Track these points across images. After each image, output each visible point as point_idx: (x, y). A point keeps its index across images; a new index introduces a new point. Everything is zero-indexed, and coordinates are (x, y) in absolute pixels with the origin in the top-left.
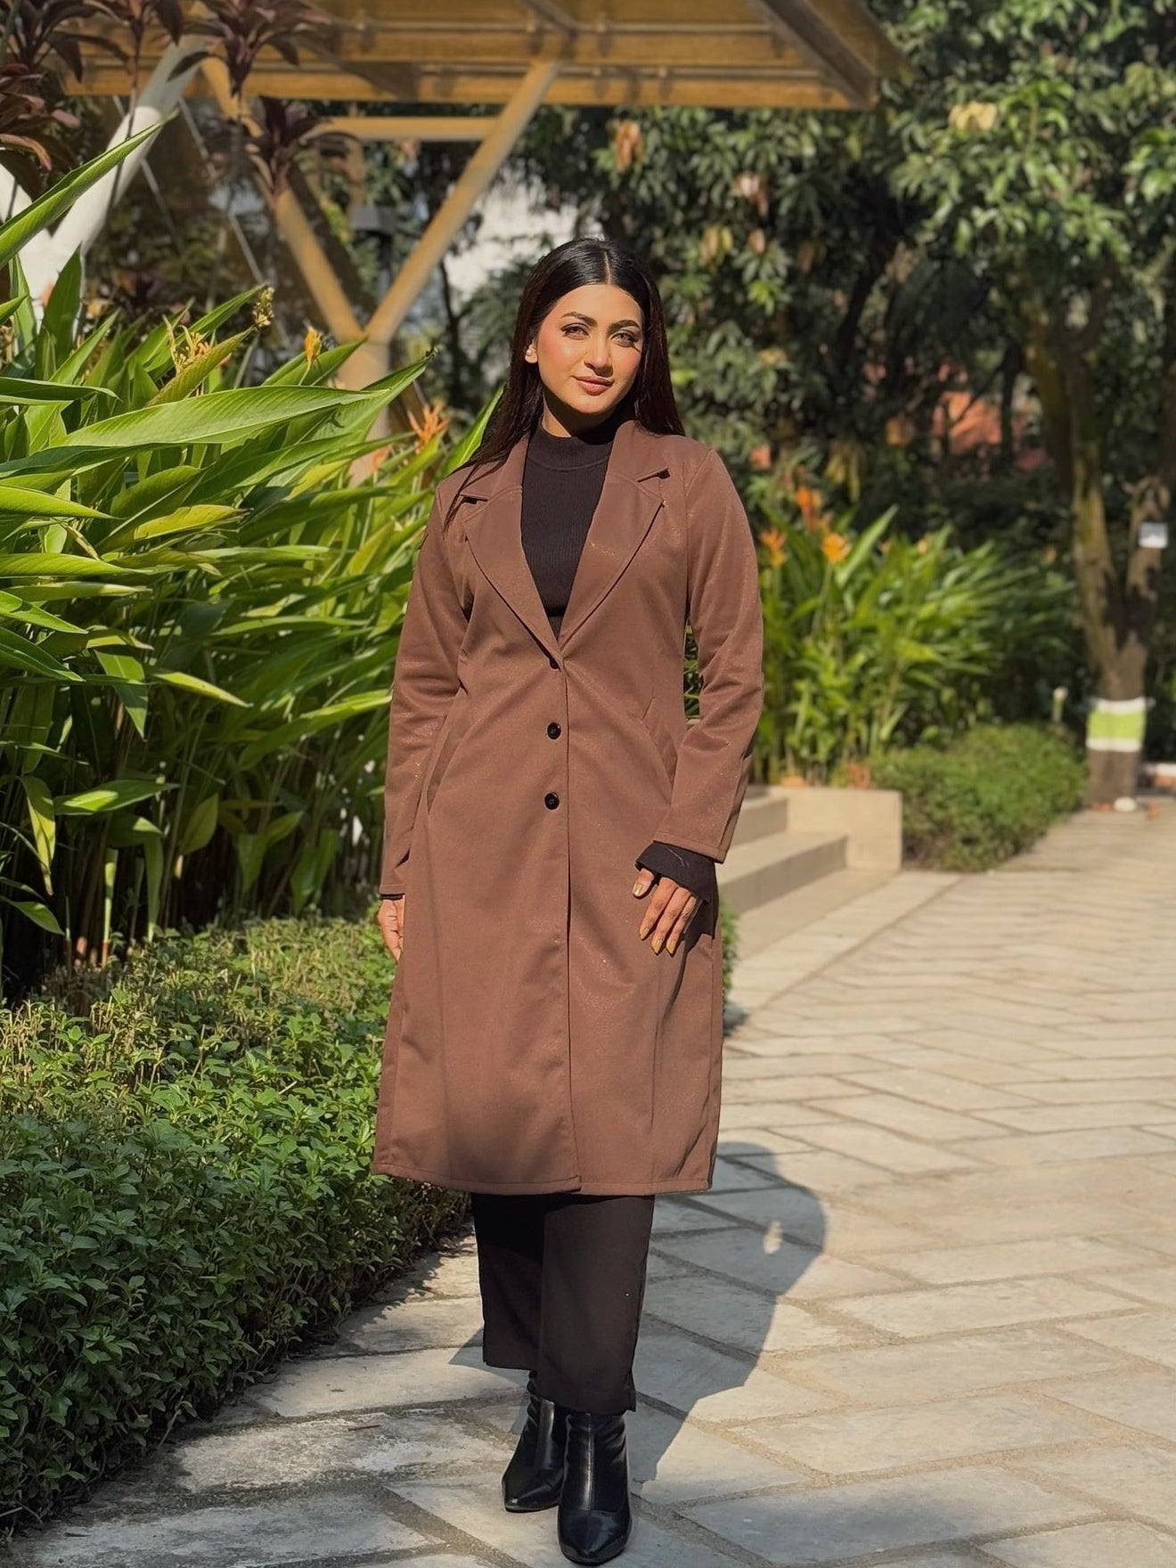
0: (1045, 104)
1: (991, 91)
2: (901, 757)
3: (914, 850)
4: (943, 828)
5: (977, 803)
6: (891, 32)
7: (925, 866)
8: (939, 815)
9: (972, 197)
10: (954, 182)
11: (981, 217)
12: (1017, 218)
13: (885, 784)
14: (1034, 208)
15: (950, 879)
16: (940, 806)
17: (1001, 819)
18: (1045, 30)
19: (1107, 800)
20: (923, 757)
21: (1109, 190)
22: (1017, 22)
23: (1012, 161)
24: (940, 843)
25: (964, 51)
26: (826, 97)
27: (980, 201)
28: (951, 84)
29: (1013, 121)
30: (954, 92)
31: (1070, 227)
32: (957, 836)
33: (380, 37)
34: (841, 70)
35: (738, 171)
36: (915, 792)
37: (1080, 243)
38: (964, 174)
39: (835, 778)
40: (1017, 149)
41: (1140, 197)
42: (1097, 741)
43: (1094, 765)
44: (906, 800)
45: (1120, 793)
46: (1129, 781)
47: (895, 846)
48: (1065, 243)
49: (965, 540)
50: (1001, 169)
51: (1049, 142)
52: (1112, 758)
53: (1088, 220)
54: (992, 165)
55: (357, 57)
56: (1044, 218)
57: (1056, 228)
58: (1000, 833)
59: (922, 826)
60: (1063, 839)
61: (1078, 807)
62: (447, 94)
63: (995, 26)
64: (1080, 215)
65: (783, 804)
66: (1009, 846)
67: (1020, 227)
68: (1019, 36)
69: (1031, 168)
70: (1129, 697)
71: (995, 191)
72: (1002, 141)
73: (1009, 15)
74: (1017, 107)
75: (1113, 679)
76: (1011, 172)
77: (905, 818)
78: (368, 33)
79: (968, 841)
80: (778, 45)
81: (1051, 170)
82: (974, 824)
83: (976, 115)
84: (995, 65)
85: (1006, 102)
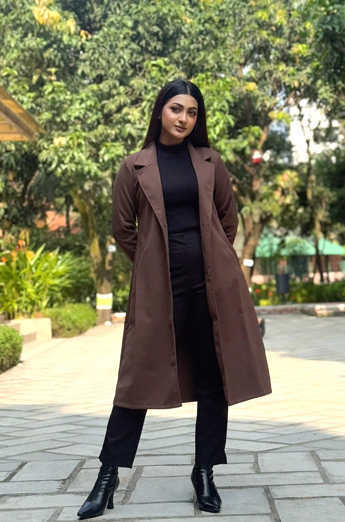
0: (78, 138)
1: (64, 134)
2: (50, 310)
3: (55, 333)
4: (62, 327)
5: (70, 319)
6: (37, 118)
7: (57, 337)
8: (61, 323)
9: (61, 162)
10: (56, 158)
11: (64, 167)
12: (73, 167)
13: (45, 316)
14: (77, 164)
15: (64, 339)
16: (61, 321)
17: (77, 324)
18: (77, 118)
19: (102, 322)
20: (55, 310)
21: (95, 157)
22: (70, 116)
23: (71, 152)
24: (61, 331)
25: (55, 123)
26: (22, 138)
27: (63, 162)
28: (53, 132)
29: (71, 142)
30: (54, 134)
31: (86, 169)
32: (65, 329)
36: (55, 319)
37: (89, 172)
38: (59, 156)
39: (33, 316)
40: (72, 149)
41: (104, 161)
42: (99, 307)
43: (99, 313)
44: (52, 320)
45: (106, 320)
46: (108, 317)
47: (50, 333)
48: (85, 173)
49: (63, 252)
50: (68, 155)
52: (104, 311)
53: (91, 167)
54: (66, 153)
56: (79, 167)
57: (83, 169)
58: (76, 327)
59: (56, 327)
60: (92, 331)
61: (95, 325)
63: (64, 117)
64: (89, 165)
65: (18, 325)
66: (78, 331)
67: (74, 169)
68: (70, 120)
69: (76, 154)
70: (108, 293)
71: (67, 160)
72: (68, 147)
73: (68, 115)
74: (71, 139)
76: (71, 155)
77: (52, 325)
79: (69, 330)
80: (11, 127)
81: (81, 154)
82: (70, 325)
83: (60, 140)
84: (64, 127)
85: (68, 137)
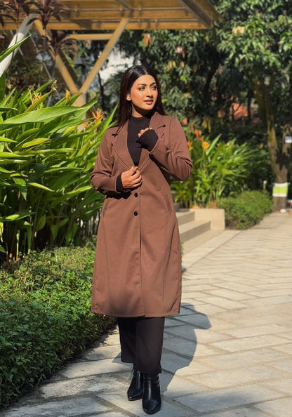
0: (257, 26)
1: (243, 23)
2: (224, 200)
3: (228, 224)
4: (236, 218)
5: (245, 211)
6: (216, 8)
7: (231, 229)
8: (235, 215)
9: (239, 52)
10: (234, 48)
11: (241, 57)
12: (251, 57)
13: (220, 207)
14: (255, 54)
15: (238, 231)
16: (235, 212)
17: (251, 215)
18: (257, 7)
19: (278, 210)
20: (230, 200)
21: (274, 48)
22: (249, 5)
23: (249, 41)
24: (235, 222)
25: (236, 13)
26: (200, 26)
27: (241, 52)
28: (232, 22)
29: (249, 31)
30: (233, 24)
31: (265, 59)
32: (239, 221)
33: (82, 13)
34: (204, 19)
35: (177, 46)
36: (228, 209)
37: (268, 63)
38: (236, 45)
39: (207, 206)
40: (250, 38)
41: (283, 50)
42: (275, 194)
43: (275, 200)
44: (226, 211)
45: (282, 208)
46: (284, 205)
47: (224, 223)
48: (264, 63)
49: (239, 142)
50: (246, 44)
51: (259, 36)
52: (279, 199)
53: (269, 57)
54: (244, 43)
55: (75, 18)
56: (258, 57)
57: (261, 59)
58: (251, 219)
59: (230, 218)
60: (267, 220)
61: (271, 212)
62: (99, 27)
63: (244, 6)
64: (267, 55)
65: (193, 213)
66: (253, 223)
67: (252, 59)
68: (250, 8)
69: (254, 43)
70: (284, 182)
71: (245, 50)
72: (246, 36)
73: (247, 3)
74: (250, 27)
75: (279, 178)
76: (249, 45)
77: (226, 216)
78: (78, 12)
79: (242, 222)
80: (187, 12)
81: (259, 44)
82: (244, 217)
83: (239, 30)
84: (244, 16)
85: (247, 26)
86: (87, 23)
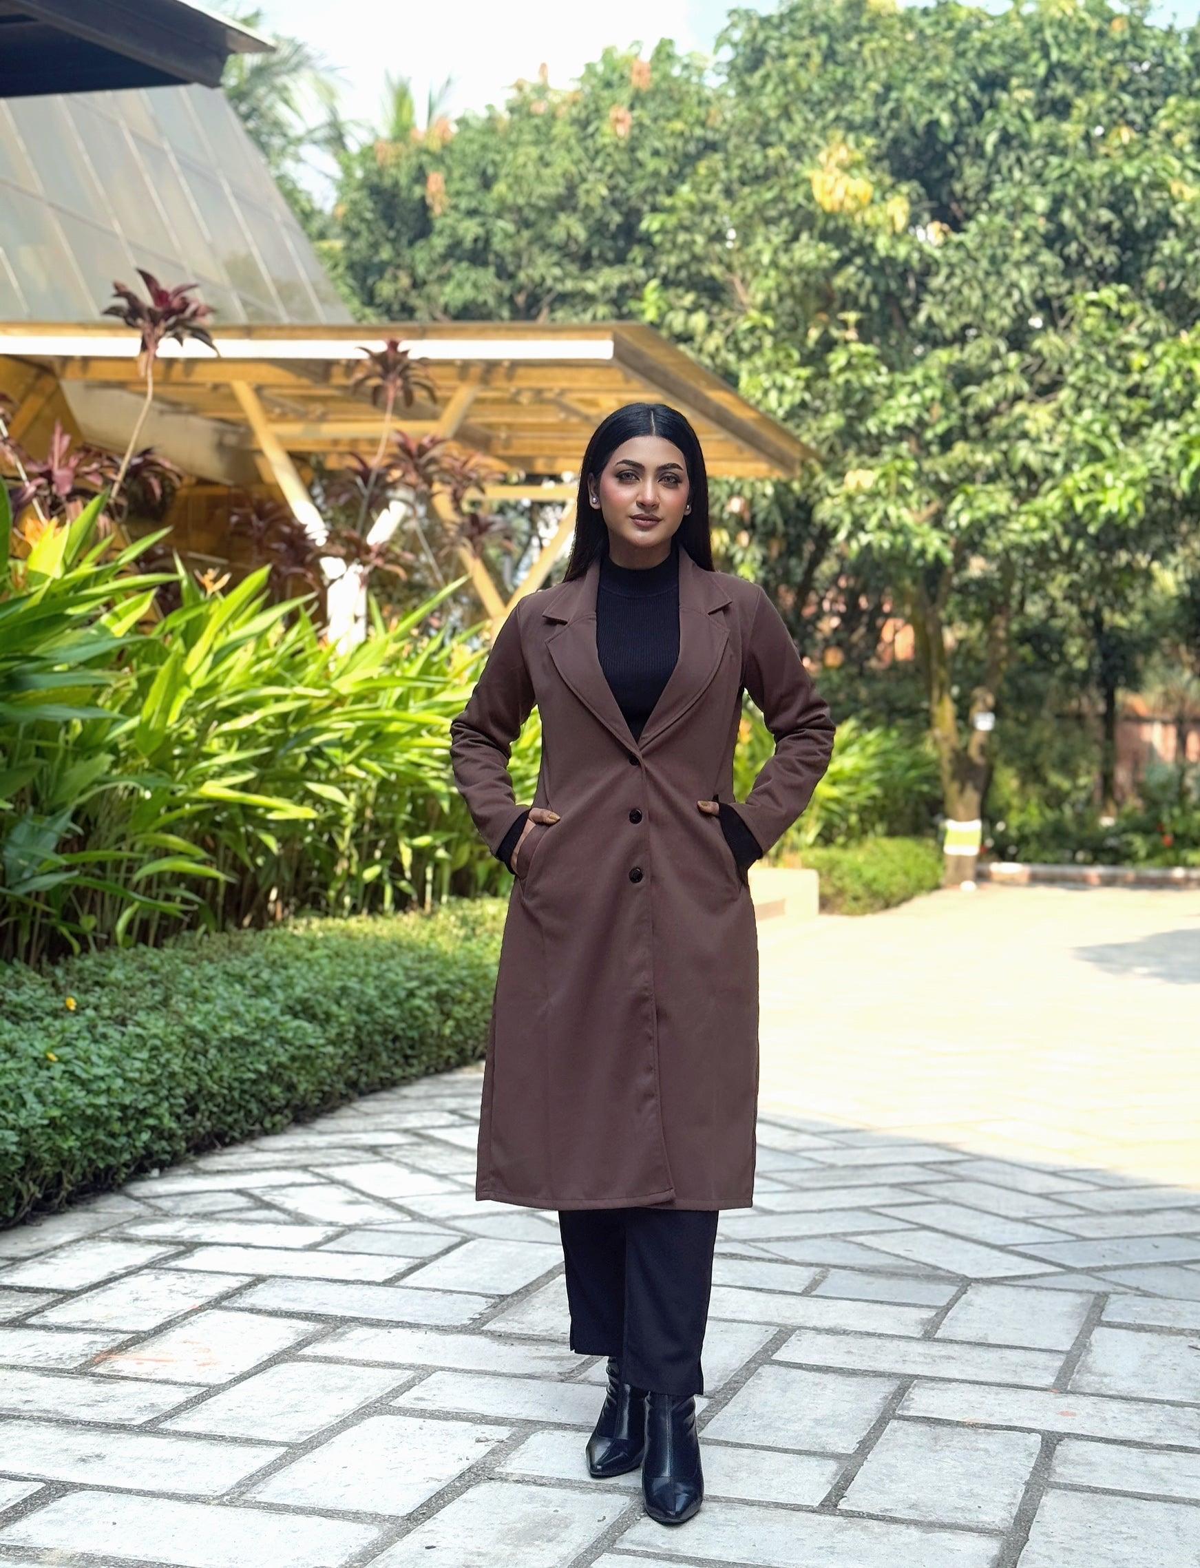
0: (901, 473)
1: (871, 462)
2: (821, 853)
3: (826, 904)
4: (840, 892)
5: (860, 876)
6: (815, 425)
7: (832, 912)
8: (839, 884)
9: (858, 525)
10: (848, 519)
11: (864, 538)
12: (884, 540)
13: (807, 866)
14: (895, 532)
15: (847, 918)
16: (840, 879)
17: (875, 887)
18: (900, 428)
19: (956, 882)
20: (833, 852)
21: (937, 521)
22: (884, 423)
23: (881, 506)
24: (839, 900)
25: (856, 438)
26: (773, 472)
27: (862, 528)
28: (847, 459)
29: (882, 484)
30: (849, 463)
31: (916, 544)
32: (848, 896)
33: (515, 442)
35: (731, 495)
36: (827, 871)
37: (922, 552)
38: (853, 515)
39: (781, 865)
40: (885, 498)
41: (958, 526)
42: (951, 848)
43: (950, 864)
44: (821, 875)
45: (964, 879)
46: (970, 872)
47: (815, 902)
48: (913, 553)
49: (868, 724)
50: (875, 510)
51: (902, 492)
52: (960, 860)
53: (927, 540)
54: (869, 508)
55: (501, 452)
56: (900, 539)
57: (908, 544)
58: (875, 895)
59: (829, 890)
60: (923, 904)
61: (937, 887)
62: (551, 467)
63: (872, 425)
64: (923, 536)
66: (881, 903)
67: (886, 545)
68: (885, 431)
69: (893, 511)
70: (970, 819)
71: (872, 523)
72: (874, 495)
73: (880, 420)
74: (884, 475)
75: (960, 810)
76: (880, 513)
77: (821, 886)
78: (508, 439)
79: (856, 899)
81: (904, 512)
82: (858, 889)
83: (861, 478)
84: (872, 446)
85: (877, 473)
86: (525, 461)
